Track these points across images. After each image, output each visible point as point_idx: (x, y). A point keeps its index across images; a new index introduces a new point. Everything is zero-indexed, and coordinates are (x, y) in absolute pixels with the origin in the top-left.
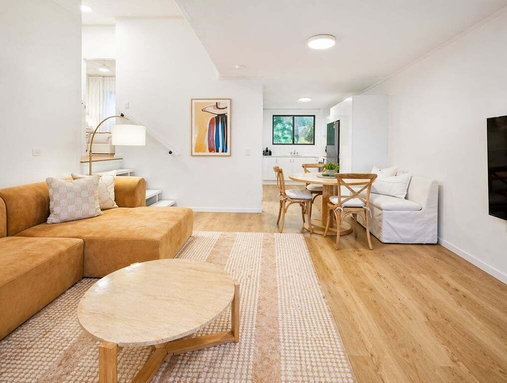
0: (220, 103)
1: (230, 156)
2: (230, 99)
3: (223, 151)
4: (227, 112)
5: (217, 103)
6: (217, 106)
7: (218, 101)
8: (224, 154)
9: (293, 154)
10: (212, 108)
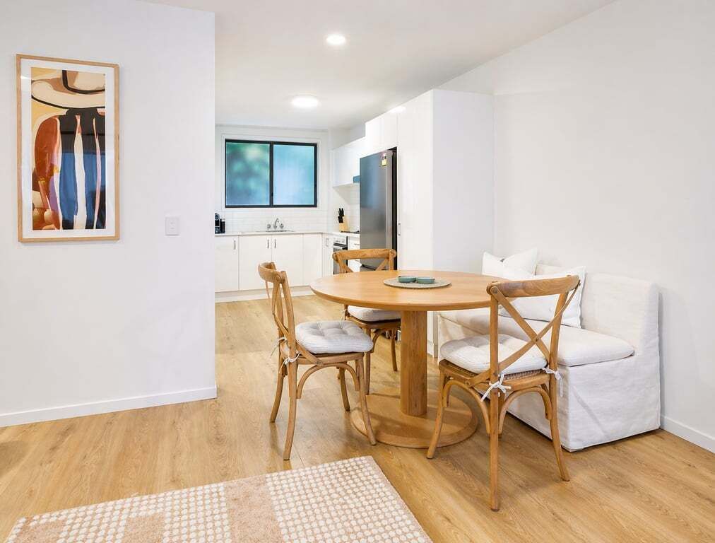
0: (75, 74)
1: (116, 238)
2: (115, 66)
3: (89, 226)
4: (106, 103)
5: (64, 73)
6: (65, 81)
7: (69, 67)
8: (94, 232)
9: (272, 228)
10: (48, 86)
